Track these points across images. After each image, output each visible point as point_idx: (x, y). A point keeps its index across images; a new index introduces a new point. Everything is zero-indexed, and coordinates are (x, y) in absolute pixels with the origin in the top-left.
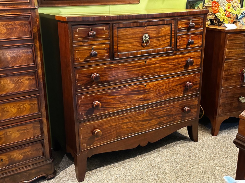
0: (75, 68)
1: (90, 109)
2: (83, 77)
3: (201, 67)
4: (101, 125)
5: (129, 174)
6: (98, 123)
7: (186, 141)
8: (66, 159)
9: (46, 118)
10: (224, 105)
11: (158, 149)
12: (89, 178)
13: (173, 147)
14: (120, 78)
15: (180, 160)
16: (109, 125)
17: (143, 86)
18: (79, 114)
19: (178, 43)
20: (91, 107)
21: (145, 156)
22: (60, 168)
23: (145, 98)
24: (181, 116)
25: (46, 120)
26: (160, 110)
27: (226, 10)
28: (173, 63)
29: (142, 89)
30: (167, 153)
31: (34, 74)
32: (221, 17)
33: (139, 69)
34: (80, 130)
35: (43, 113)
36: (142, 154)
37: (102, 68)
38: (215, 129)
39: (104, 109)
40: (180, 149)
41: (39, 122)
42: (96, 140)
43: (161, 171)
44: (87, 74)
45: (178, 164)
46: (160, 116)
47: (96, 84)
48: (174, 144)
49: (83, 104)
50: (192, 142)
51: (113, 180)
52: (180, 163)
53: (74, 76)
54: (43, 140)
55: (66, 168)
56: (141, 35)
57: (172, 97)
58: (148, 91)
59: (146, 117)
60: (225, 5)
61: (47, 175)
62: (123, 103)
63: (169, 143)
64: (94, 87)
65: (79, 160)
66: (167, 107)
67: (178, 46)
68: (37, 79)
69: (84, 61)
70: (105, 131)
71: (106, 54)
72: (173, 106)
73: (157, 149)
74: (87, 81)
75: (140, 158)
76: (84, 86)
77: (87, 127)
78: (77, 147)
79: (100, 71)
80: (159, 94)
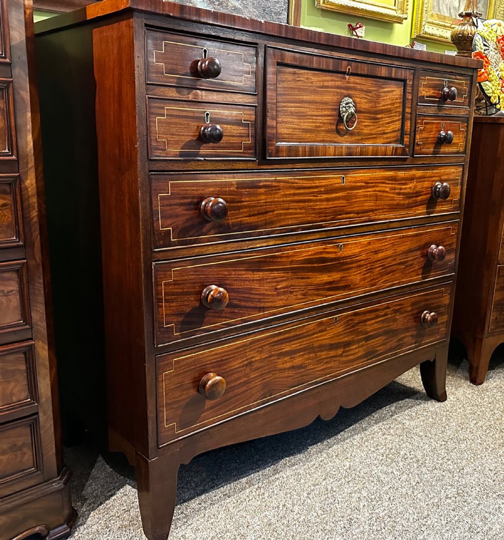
0: (150, 171)
1: (195, 309)
2: (175, 207)
3: (459, 208)
4: (222, 361)
5: (300, 505)
6: (216, 354)
7: (417, 399)
8: (102, 470)
9: (47, 342)
10: (500, 307)
11: (357, 425)
12: (183, 527)
13: (393, 417)
14: (279, 218)
15: (425, 451)
16: (245, 361)
17: (333, 247)
18: (161, 326)
19: (418, 136)
20: (197, 304)
21: (330, 448)
22: (86, 499)
23: (338, 281)
24: (415, 333)
25: (47, 347)
26: (369, 317)
27: (501, 78)
28: (405, 189)
29: (333, 256)
30: (385, 436)
31: (8, 189)
32: (493, 92)
33: (327, 198)
34: (160, 379)
35: (37, 325)
36: (321, 440)
37: (230, 184)
38: (478, 367)
39: (234, 312)
40: (413, 423)
41: (23, 356)
42: (206, 408)
43: (386, 488)
44: (187, 198)
45: (422, 464)
46: (369, 334)
47: (212, 231)
48: (393, 408)
49: (173, 294)
50: (434, 403)
51: (258, 528)
52: (426, 462)
53: (148, 199)
54: (34, 417)
55: (106, 500)
56: (335, 98)
57: (399, 284)
58: (347, 263)
59: (338, 335)
60: (500, 65)
61: (49, 529)
62: (285, 293)
63: (381, 408)
64: (209, 240)
65: (153, 474)
66: (387, 310)
67: (418, 145)
68: (19, 208)
69: (181, 155)
70: (233, 378)
71: (244, 139)
72: (398, 307)
73: (354, 426)
74: (187, 220)
75: (317, 454)
76: (179, 234)
77: (181, 367)
78: (150, 432)
79: (226, 191)
80: (370, 272)
